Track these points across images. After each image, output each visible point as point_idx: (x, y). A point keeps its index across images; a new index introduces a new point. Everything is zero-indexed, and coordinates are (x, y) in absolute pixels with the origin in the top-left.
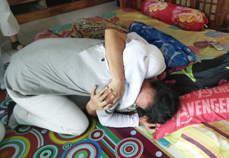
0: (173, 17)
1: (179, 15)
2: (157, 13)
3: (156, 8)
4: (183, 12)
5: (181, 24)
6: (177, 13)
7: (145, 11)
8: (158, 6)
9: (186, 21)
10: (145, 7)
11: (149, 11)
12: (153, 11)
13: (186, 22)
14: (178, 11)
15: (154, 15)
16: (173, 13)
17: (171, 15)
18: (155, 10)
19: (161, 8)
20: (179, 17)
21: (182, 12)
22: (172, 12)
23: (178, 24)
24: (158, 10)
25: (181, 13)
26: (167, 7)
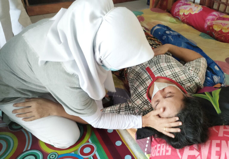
0: (207, 23)
1: (214, 22)
2: (188, 17)
3: (188, 11)
4: (220, 19)
5: (215, 33)
6: (212, 19)
7: (174, 13)
8: (191, 9)
9: (222, 29)
10: (175, 9)
11: (179, 14)
12: (184, 14)
13: (221, 31)
14: (214, 17)
15: (184, 18)
16: (207, 19)
17: (205, 21)
18: (186, 14)
19: (193, 12)
20: (214, 25)
21: (218, 19)
22: (206, 17)
23: (211, 32)
24: (190, 13)
25: (216, 20)
26: (201, 12)
